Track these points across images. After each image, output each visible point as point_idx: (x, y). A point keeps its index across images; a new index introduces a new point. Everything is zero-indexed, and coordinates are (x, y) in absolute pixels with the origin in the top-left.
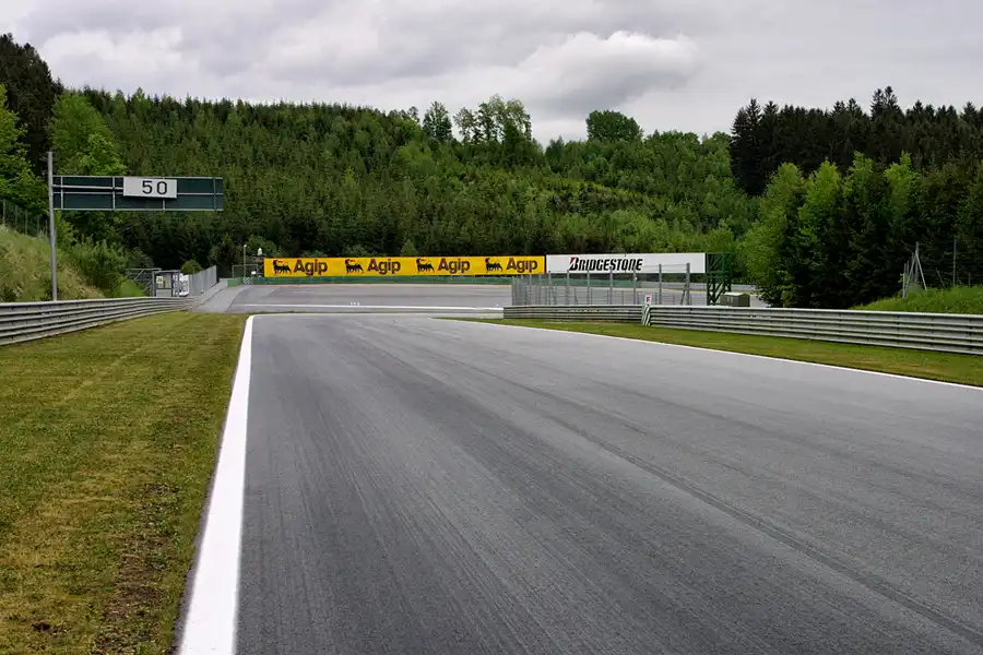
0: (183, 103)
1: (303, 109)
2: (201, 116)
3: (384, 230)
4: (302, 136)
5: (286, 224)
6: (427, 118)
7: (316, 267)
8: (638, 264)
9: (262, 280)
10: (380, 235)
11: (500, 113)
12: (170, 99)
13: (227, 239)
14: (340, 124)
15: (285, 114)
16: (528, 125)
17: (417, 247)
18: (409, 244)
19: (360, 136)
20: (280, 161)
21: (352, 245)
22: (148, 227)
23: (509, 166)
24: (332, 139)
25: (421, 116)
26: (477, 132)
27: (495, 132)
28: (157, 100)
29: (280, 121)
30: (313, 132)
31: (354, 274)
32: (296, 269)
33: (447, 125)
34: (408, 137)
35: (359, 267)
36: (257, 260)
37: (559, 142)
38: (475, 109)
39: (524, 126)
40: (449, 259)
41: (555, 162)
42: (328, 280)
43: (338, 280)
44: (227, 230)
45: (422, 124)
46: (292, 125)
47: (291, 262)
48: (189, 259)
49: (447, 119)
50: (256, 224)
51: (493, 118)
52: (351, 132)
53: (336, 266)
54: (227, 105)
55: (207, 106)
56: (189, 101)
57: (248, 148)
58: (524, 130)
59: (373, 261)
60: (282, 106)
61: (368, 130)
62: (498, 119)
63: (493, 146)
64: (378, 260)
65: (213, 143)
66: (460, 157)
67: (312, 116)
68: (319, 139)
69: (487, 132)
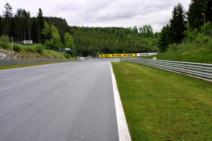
0: (90, 28)
1: (111, 28)
2: (93, 30)
3: (120, 49)
4: (110, 33)
5: (104, 49)
6: (133, 29)
7: (108, 56)
8: (149, 54)
9: (99, 58)
10: (119, 50)
11: (147, 27)
12: (88, 27)
13: (94, 51)
14: (116, 31)
15: (107, 29)
16: (152, 29)
17: (125, 52)
18: (124, 52)
19: (120, 33)
20: (105, 38)
21: (115, 52)
22: (82, 50)
23: (147, 37)
24: (115, 33)
25: (132, 28)
26: (142, 31)
27: (146, 31)
28: (86, 27)
29: (106, 30)
30: (112, 32)
31: (114, 57)
32: (104, 56)
33: (137, 30)
34: (129, 33)
35: (114, 56)
36: (98, 55)
37: (157, 32)
38: (142, 27)
39: (151, 29)
40: (129, 54)
41: (156, 36)
42: (109, 58)
43: (111, 58)
44: (95, 50)
45: (132, 30)
46: (108, 31)
47: (104, 55)
48: (88, 55)
49: (137, 29)
50: (99, 49)
51: (145, 28)
52: (118, 32)
53: (111, 55)
54: (98, 28)
55: (94, 28)
56: (91, 27)
57: (100, 36)
58: (151, 30)
59: (117, 55)
60: (107, 28)
61: (121, 32)
62: (146, 28)
63: (145, 34)
64: (118, 54)
65: (94, 35)
66: (139, 36)
67: (112, 29)
68: (113, 33)
69: (144, 31)
